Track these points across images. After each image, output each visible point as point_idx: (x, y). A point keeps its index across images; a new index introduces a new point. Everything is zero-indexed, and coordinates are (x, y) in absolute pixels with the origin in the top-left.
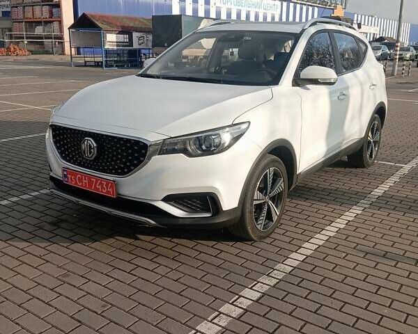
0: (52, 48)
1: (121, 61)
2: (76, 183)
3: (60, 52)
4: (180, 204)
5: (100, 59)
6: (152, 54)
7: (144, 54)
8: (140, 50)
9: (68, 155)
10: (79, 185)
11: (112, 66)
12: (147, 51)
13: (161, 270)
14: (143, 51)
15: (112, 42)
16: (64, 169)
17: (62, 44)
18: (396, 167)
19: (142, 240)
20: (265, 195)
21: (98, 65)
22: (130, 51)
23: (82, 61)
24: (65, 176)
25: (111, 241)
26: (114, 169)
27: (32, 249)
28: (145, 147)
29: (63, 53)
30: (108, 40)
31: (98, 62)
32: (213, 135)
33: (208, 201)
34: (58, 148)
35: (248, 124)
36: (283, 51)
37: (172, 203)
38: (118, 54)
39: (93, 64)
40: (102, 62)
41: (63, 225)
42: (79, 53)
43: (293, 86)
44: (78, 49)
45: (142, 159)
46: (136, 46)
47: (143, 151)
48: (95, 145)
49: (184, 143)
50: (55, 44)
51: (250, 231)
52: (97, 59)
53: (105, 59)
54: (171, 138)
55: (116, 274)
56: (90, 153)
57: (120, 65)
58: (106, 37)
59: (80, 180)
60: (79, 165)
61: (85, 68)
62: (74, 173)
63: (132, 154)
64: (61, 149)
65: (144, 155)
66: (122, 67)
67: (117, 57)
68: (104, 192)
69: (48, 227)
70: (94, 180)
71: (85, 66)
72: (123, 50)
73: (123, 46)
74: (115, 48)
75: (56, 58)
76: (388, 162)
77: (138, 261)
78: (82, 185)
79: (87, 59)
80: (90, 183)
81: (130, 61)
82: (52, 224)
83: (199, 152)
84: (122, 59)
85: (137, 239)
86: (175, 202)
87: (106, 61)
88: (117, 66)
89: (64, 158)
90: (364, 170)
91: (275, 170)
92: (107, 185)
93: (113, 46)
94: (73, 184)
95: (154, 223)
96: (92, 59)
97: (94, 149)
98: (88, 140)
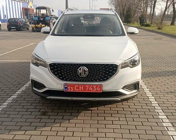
2: (74, 90)
9: (65, 77)
16: (66, 84)
26: (101, 78)
28: (116, 66)
54: (125, 61)
68: (94, 91)
70: (88, 86)
78: (79, 90)
85: (91, 110)
92: (96, 88)
97: (87, 71)
98: (83, 68)
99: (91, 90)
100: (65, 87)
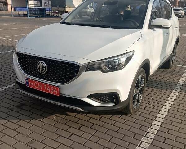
0: (2, 8)
1: (36, 14)
2: (34, 87)
3: (6, 9)
4: (97, 99)
5: (26, 13)
6: (51, 10)
7: (47, 11)
8: (45, 8)
9: (28, 70)
10: (36, 88)
11: (32, 16)
12: (49, 9)
13: (86, 136)
14: (46, 9)
15: (32, 5)
16: (27, 79)
17: (7, 6)
18: (184, 67)
19: (70, 116)
20: (137, 89)
21: (25, 16)
22: (40, 9)
23: (17, 14)
24: (27, 83)
25: (53, 117)
26: (58, 79)
27: (9, 124)
28: (78, 67)
29: (7, 10)
30: (30, 4)
31: (25, 15)
32: (116, 59)
33: (113, 97)
34: (22, 66)
35: (133, 52)
36: (127, 10)
37: (92, 99)
38: (35, 11)
39: (23, 15)
40: (27, 15)
41: (24, 107)
42: (15, 10)
43: (149, 29)
44: (14, 8)
45: (75, 74)
46: (43, 7)
47: (77, 70)
48: (46, 65)
49: (100, 64)
50: (3, 6)
51: (131, 110)
52: (24, 13)
53: (28, 13)
54: (93, 61)
55: (61, 140)
56: (43, 70)
57: (36, 16)
58: (28, 2)
59: (37, 85)
60: (35, 76)
61: (19, 17)
62: (33, 81)
63: (69, 71)
64: (23, 67)
65: (77, 72)
66: (37, 17)
67: (34, 12)
68: (52, 93)
69: (16, 109)
70: (46, 86)
71: (19, 16)
72: (37, 9)
73: (37, 7)
74: (33, 7)
75: (4, 12)
76: (178, 65)
77: (71, 130)
78: (38, 88)
79: (19, 13)
80: (43, 87)
81: (41, 14)
82: (17, 107)
83: (108, 69)
84: (37, 13)
85: (67, 115)
86: (95, 98)
87: (29, 14)
88: (34, 16)
89: (26, 72)
90: (169, 69)
91: (142, 76)
92: (54, 89)
93: (32, 6)
94: (32, 87)
95: (83, 110)
96: (22, 13)
97: (45, 68)
98: (41, 62)
99: (49, 91)
100: (27, 82)
